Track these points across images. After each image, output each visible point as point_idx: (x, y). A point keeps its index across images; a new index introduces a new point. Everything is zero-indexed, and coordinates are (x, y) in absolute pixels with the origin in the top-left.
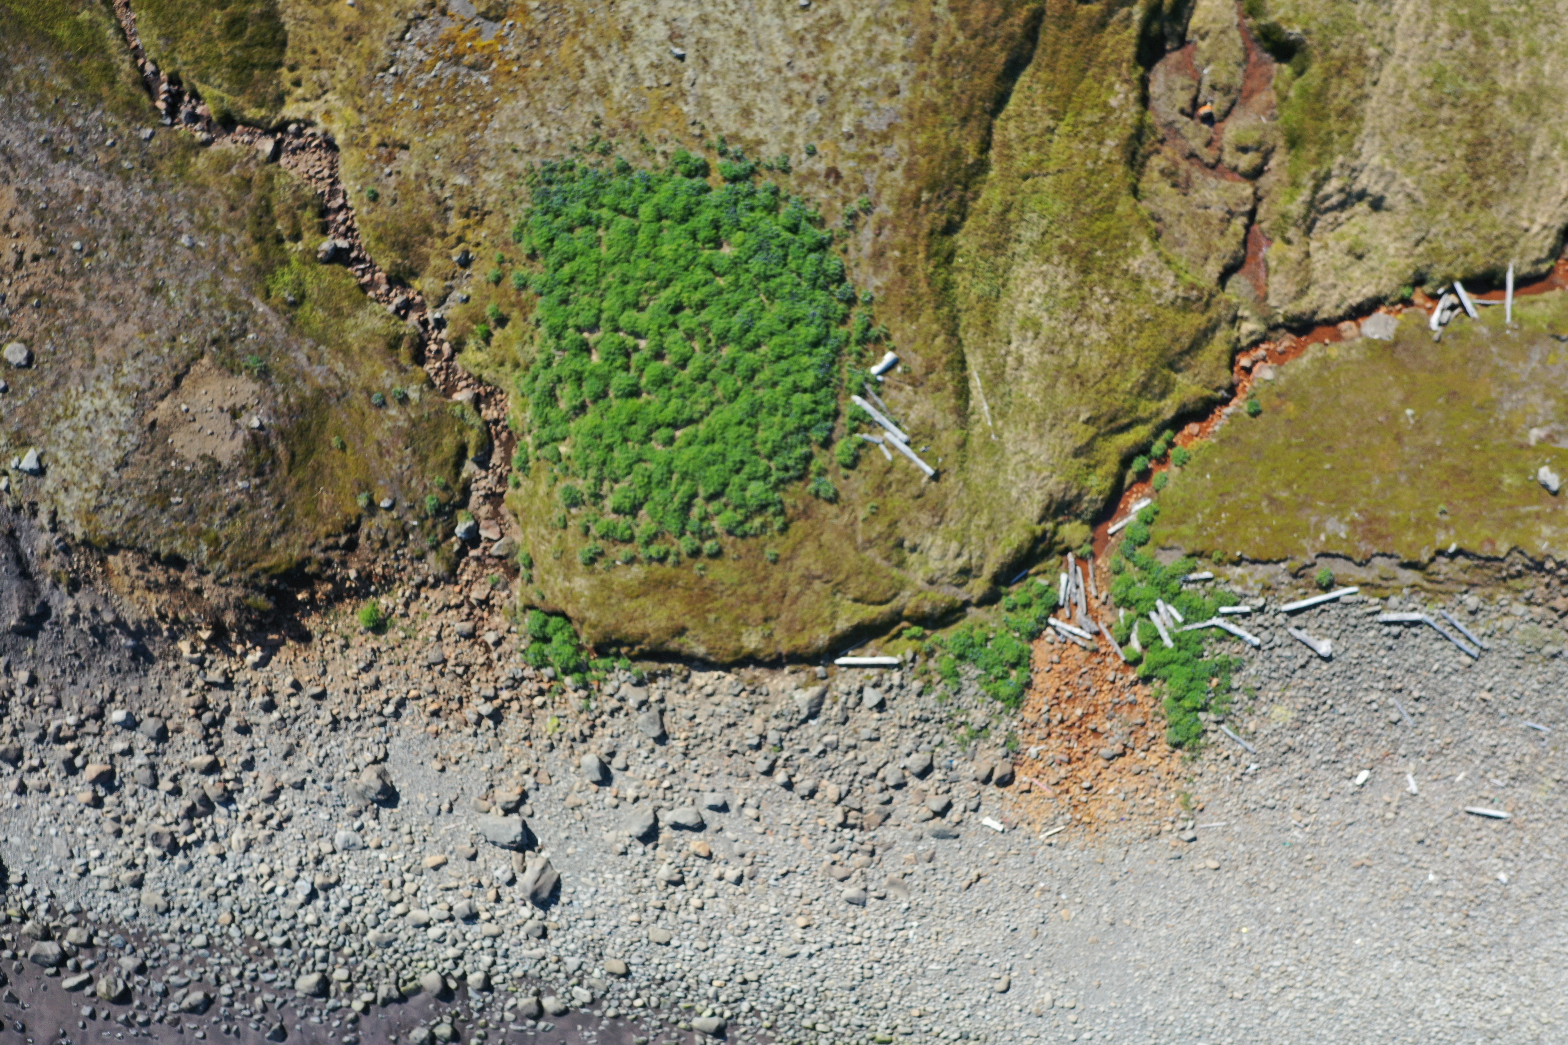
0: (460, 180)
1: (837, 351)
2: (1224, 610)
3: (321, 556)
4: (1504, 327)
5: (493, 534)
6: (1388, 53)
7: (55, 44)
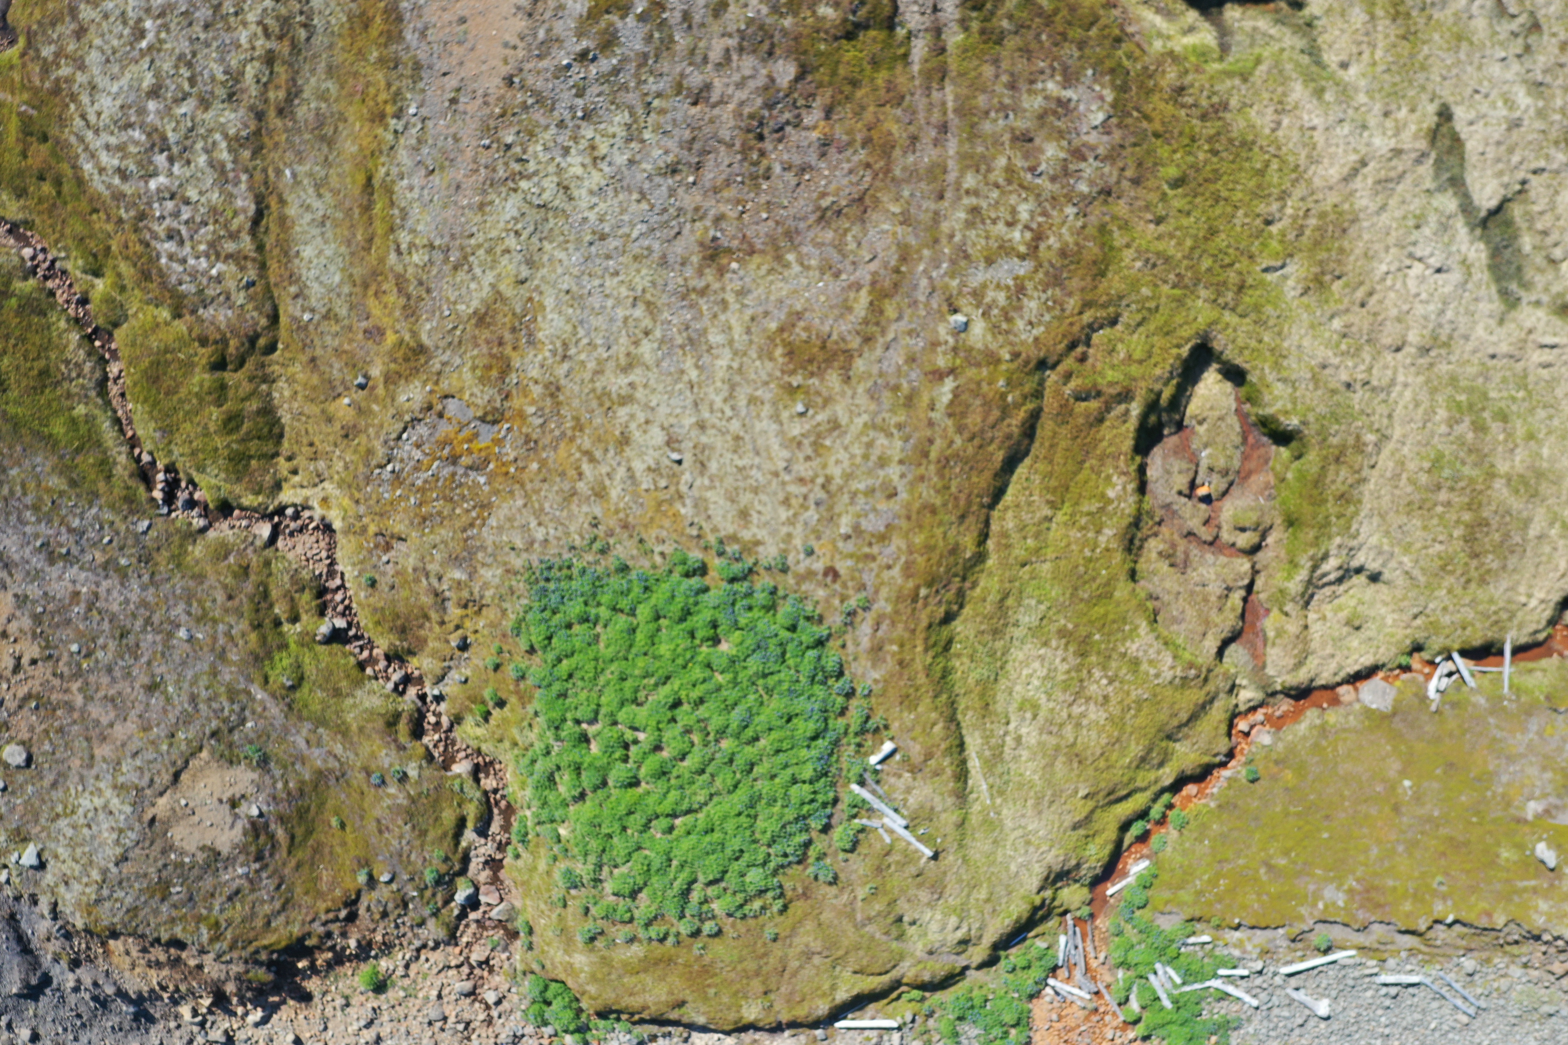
0: (458, 575)
1: (836, 743)
2: (1222, 972)
3: (321, 930)
4: (1502, 698)
5: (493, 899)
6: (1386, 438)
7: (50, 442)
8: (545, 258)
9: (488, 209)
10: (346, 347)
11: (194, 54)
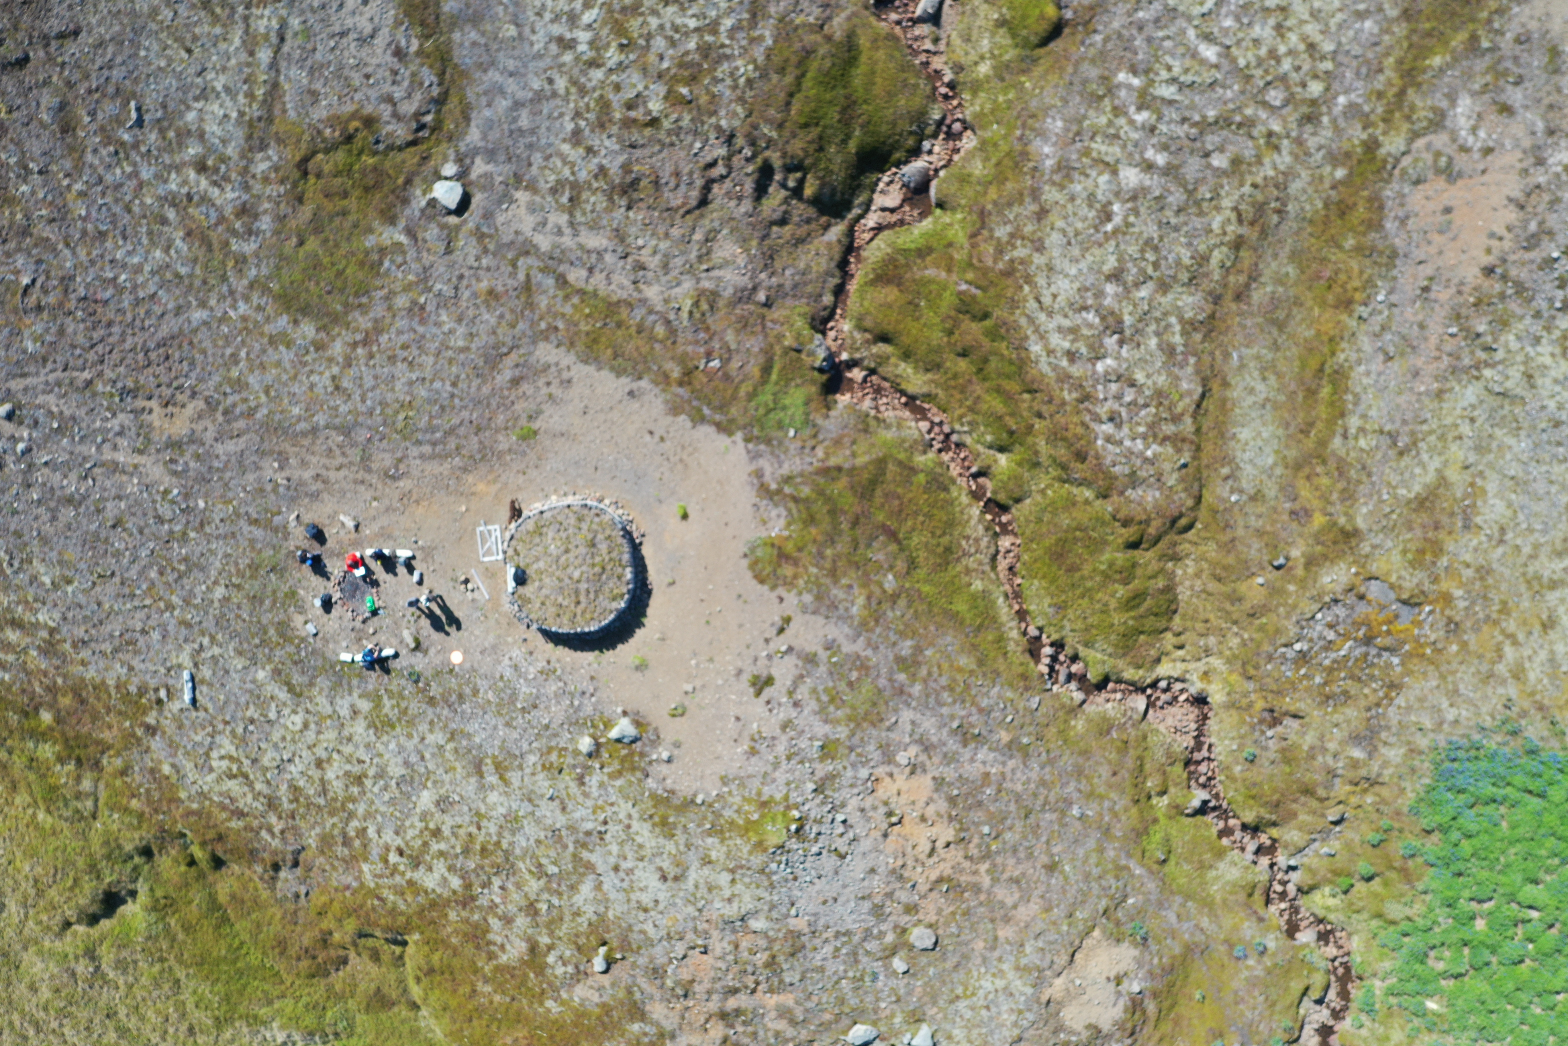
0: (1357, 753)
7: (957, 621)
8: (1494, 445)
9: (1447, 396)
10: (1268, 528)
11: (1161, 238)
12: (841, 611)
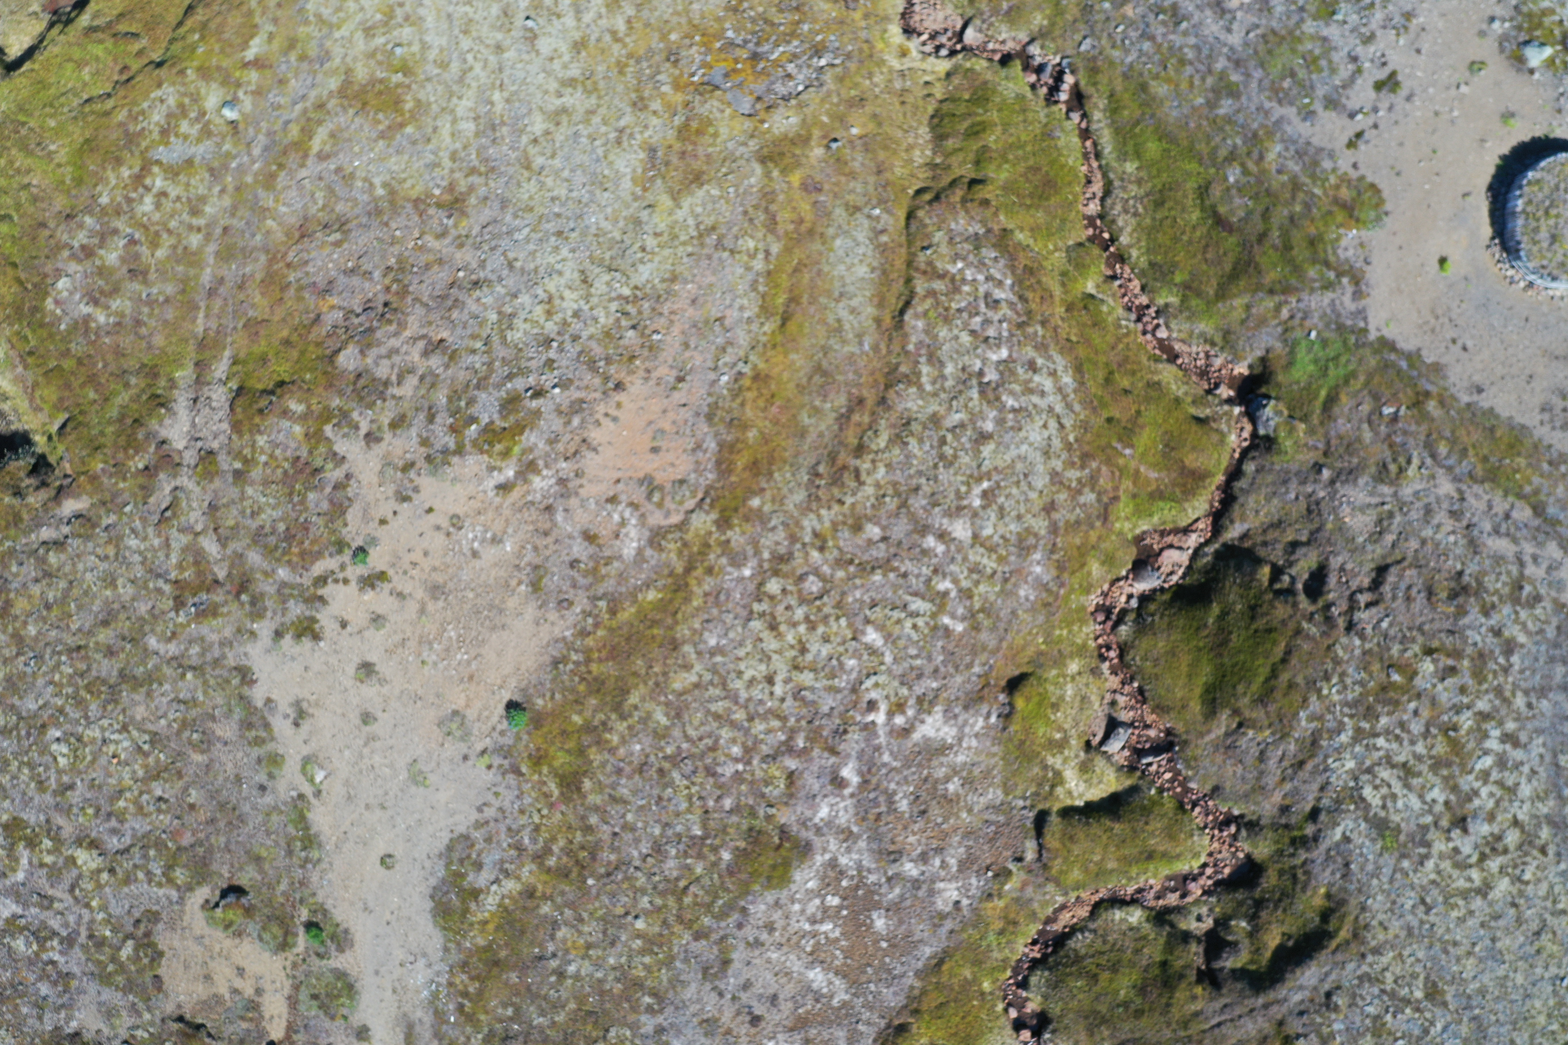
7: (1164, 135)
9: (667, 276)
10: (843, 179)
12: (1292, 148)
